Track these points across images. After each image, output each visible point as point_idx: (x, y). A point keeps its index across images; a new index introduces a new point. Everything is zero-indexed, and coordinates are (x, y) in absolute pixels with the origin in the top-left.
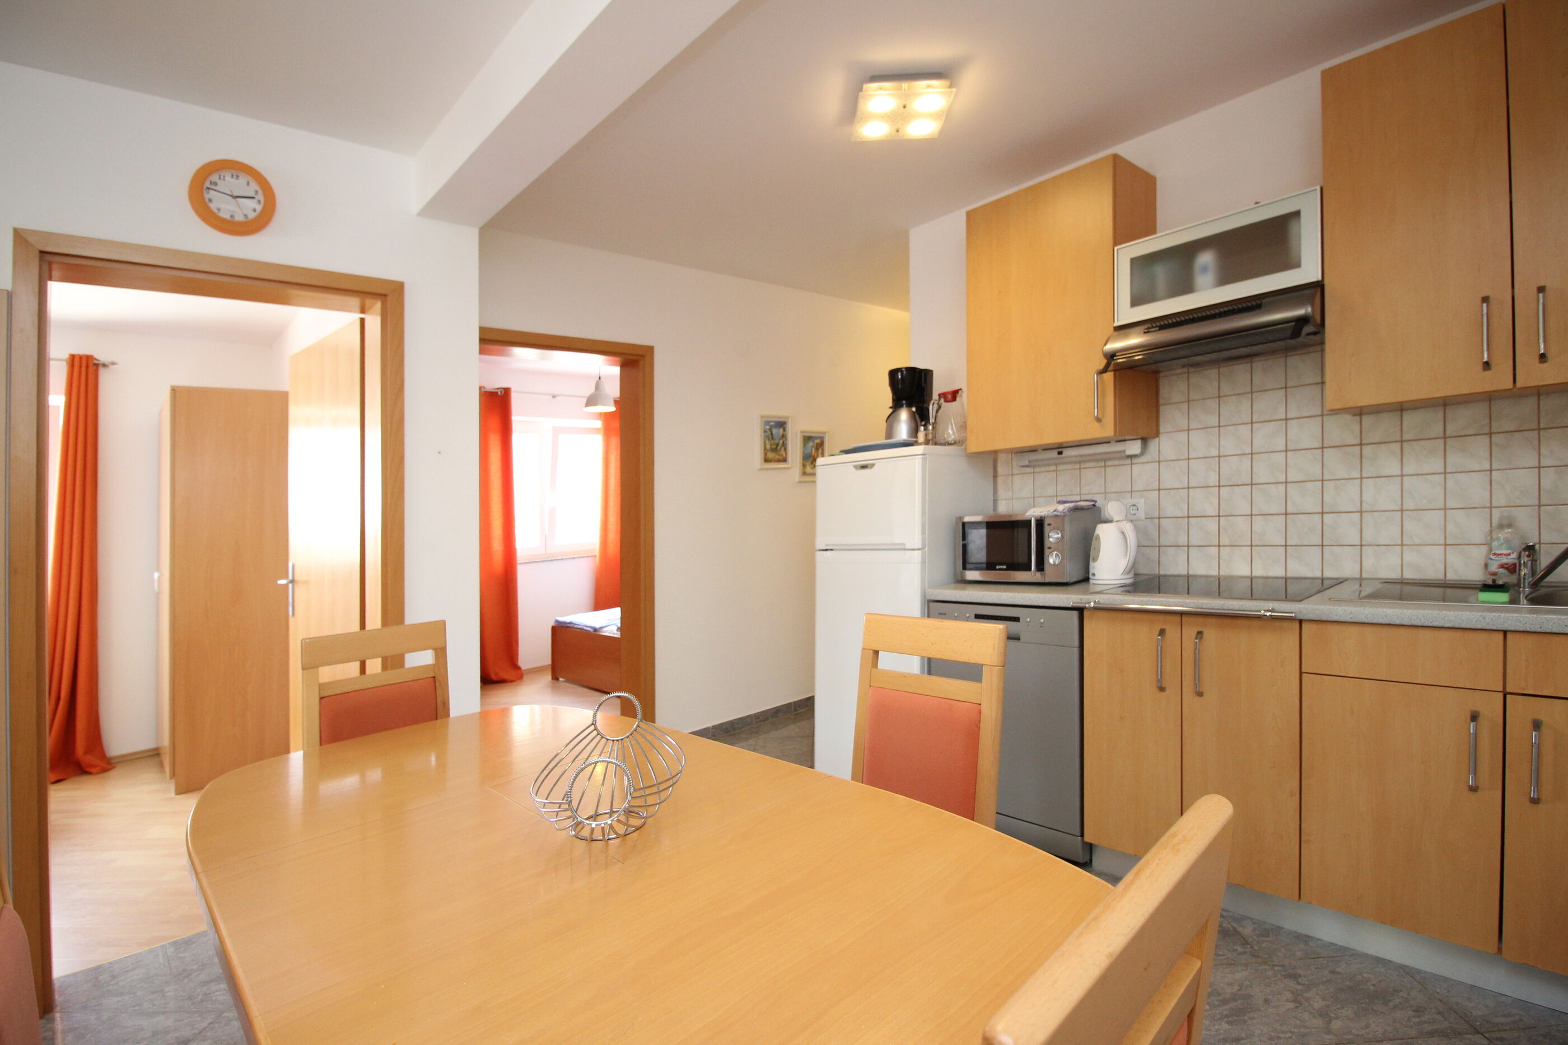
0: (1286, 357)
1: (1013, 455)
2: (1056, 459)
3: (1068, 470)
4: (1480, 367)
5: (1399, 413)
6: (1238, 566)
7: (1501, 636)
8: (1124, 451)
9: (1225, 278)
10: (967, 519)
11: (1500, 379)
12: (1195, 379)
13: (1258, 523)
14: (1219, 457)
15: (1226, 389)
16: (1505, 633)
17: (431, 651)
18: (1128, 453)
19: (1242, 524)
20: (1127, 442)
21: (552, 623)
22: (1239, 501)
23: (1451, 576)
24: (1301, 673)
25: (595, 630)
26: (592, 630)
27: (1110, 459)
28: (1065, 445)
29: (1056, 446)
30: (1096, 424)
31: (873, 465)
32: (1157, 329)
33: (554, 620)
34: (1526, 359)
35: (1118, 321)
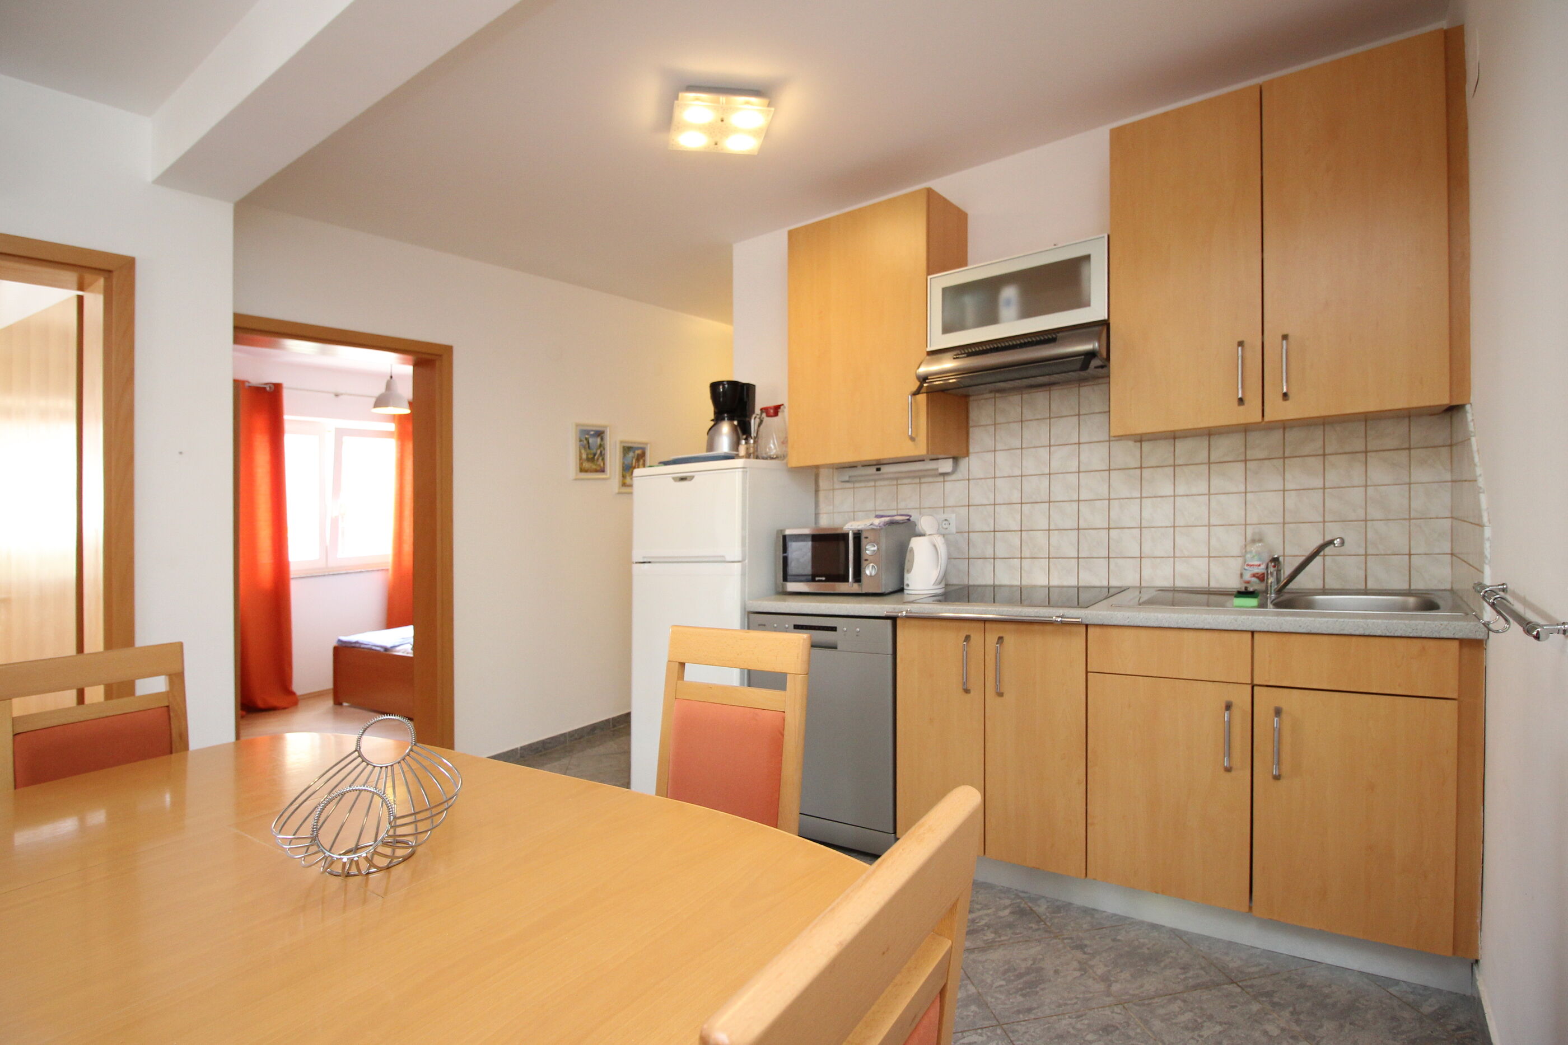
0: (1079, 386)
1: (834, 470)
2: (875, 474)
3: (885, 486)
4: (1236, 402)
5: (1172, 441)
6: (1038, 577)
7: (1249, 635)
8: (937, 469)
9: (1027, 312)
10: (788, 532)
11: (1251, 414)
12: (1001, 404)
13: (1055, 536)
14: (1022, 476)
15: (1028, 414)
16: (1253, 633)
17: (163, 677)
18: (941, 470)
19: (1041, 538)
20: (940, 461)
21: (334, 643)
22: (1039, 517)
23: (1214, 585)
24: (1087, 672)
25: (386, 649)
26: (382, 650)
27: (924, 476)
28: (882, 462)
29: (875, 463)
30: (910, 443)
31: (692, 478)
32: (965, 355)
33: (336, 640)
34: (1273, 396)
35: (930, 346)
